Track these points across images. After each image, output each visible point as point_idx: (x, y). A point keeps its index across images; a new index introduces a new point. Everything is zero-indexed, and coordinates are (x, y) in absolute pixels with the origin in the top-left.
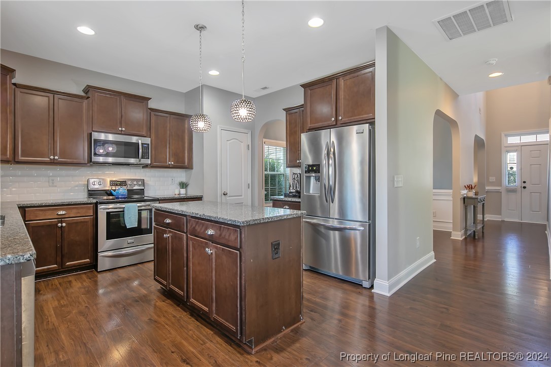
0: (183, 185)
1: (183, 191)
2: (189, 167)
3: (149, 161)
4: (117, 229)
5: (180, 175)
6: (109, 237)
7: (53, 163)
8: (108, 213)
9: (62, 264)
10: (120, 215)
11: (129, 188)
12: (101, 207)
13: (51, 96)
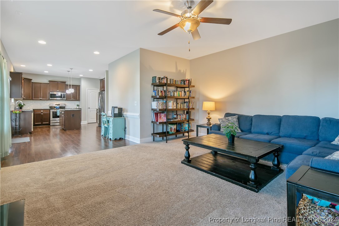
0: (78, 105)
1: (78, 107)
2: (79, 100)
3: (65, 99)
4: (55, 116)
5: (77, 103)
6: (53, 117)
7: (40, 100)
8: (53, 112)
9: (42, 123)
10: (56, 112)
11: (60, 106)
12: (51, 110)
13: (40, 84)
